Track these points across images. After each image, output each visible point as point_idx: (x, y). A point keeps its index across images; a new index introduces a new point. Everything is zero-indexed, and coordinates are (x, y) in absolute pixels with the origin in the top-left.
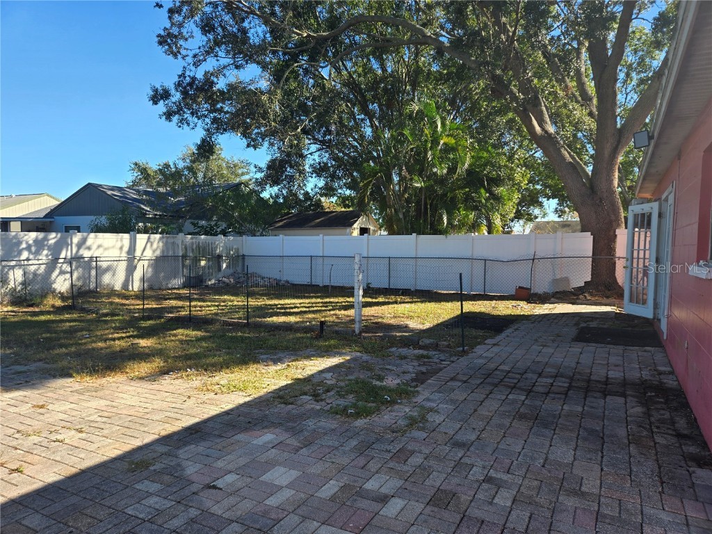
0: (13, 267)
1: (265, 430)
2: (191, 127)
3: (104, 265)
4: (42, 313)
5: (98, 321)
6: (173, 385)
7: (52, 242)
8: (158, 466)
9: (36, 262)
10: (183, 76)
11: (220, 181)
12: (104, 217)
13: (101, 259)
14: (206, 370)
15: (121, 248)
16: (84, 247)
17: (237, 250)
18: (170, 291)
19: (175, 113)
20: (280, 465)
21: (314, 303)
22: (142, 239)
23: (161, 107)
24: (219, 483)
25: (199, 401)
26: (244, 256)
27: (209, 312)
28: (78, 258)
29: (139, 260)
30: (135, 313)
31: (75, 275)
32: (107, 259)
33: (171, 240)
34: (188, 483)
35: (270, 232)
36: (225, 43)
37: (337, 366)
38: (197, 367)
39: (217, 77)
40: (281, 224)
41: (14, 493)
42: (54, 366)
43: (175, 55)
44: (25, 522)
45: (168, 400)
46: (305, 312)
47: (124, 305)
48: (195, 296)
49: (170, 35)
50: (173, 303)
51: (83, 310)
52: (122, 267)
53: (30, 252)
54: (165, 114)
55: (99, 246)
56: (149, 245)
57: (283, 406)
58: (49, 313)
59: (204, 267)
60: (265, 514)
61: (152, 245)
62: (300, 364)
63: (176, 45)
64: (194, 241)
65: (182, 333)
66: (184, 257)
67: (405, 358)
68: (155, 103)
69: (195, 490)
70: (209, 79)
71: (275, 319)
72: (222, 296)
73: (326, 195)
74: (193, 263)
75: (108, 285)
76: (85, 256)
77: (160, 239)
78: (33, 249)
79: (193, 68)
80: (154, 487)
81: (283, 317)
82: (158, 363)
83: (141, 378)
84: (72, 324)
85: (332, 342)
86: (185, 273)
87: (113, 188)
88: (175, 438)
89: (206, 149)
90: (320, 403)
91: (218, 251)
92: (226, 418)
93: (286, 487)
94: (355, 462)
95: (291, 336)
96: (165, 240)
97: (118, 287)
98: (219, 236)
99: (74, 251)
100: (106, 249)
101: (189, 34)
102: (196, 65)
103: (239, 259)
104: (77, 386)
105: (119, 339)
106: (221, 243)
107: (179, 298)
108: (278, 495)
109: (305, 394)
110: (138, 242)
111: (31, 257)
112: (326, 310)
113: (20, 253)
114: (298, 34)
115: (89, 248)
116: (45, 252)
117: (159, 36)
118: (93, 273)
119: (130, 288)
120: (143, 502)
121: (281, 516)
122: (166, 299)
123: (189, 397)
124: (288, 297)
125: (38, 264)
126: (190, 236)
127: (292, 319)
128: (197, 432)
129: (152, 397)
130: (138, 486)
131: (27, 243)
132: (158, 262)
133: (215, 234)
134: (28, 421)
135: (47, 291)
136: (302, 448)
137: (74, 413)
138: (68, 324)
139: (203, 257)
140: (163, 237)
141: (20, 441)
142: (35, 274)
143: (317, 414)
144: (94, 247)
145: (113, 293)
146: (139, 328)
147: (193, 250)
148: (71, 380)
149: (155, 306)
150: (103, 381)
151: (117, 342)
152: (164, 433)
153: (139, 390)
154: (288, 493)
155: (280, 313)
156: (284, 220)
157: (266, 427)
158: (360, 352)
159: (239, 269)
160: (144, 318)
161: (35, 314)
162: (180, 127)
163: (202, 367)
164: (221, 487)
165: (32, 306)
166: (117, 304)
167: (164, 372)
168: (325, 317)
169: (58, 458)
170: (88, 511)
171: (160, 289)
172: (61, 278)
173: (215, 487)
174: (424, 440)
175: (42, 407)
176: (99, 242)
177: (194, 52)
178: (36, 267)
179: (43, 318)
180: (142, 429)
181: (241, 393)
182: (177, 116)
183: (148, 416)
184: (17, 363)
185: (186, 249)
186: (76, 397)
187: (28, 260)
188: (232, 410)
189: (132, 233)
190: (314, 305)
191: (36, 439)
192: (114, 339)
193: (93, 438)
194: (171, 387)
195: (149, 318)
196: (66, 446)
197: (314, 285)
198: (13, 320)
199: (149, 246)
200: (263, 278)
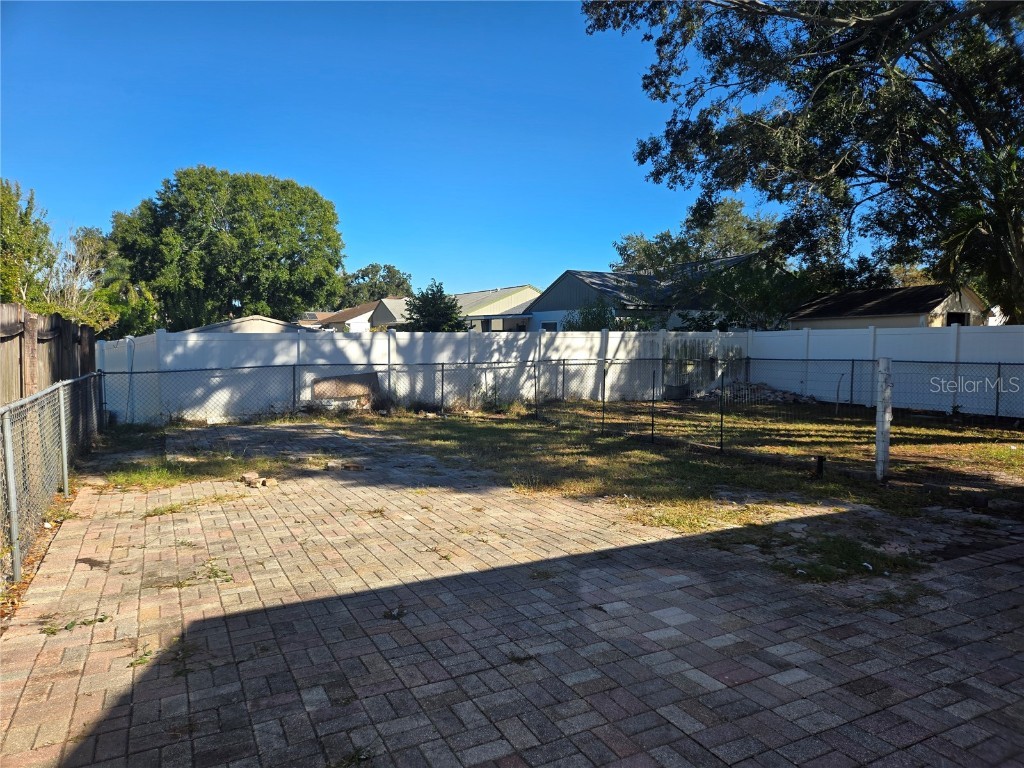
0: (485, 370)
1: (680, 571)
2: (686, 185)
3: (573, 369)
4: (507, 421)
5: (556, 433)
6: (602, 508)
7: (521, 342)
8: (557, 580)
9: (505, 365)
10: (673, 122)
11: (736, 250)
12: (577, 311)
13: (570, 362)
14: (644, 498)
15: (591, 349)
16: (552, 348)
17: (739, 351)
18: (644, 404)
19: (666, 170)
20: (679, 606)
21: (841, 432)
22: (615, 337)
23: (649, 166)
24: (606, 607)
25: (624, 529)
26: (748, 359)
27: (682, 433)
28: (545, 360)
29: (611, 364)
30: (595, 427)
31: (542, 380)
32: (575, 362)
33: (649, 339)
34: (577, 599)
35: (790, 323)
36: (738, 60)
37: (820, 518)
38: (635, 494)
39: (716, 115)
40: (808, 311)
41: (439, 574)
42: (500, 474)
43: (663, 97)
44: (440, 597)
45: (593, 523)
46: (819, 443)
47: (588, 417)
48: (673, 412)
49: (658, 73)
50: (644, 419)
51: (546, 421)
52: (592, 371)
53: (500, 353)
54: (652, 174)
55: (567, 347)
56: (623, 345)
57: (716, 550)
58: (513, 421)
59: (691, 375)
60: (638, 644)
61: (626, 346)
62: (767, 508)
63: (665, 85)
64: (679, 338)
65: (637, 455)
66: (666, 360)
67: (945, 522)
68: (642, 162)
69: (581, 607)
70: (705, 120)
71: (766, 449)
72: (708, 413)
73: (898, 261)
74: (676, 368)
75: (575, 393)
76: (553, 358)
77: (636, 337)
78: (504, 350)
79: (686, 110)
80: (548, 595)
81: (780, 448)
82: (597, 483)
83: (574, 498)
84: (530, 435)
85: (832, 486)
86: (665, 382)
87: (592, 275)
88: (583, 559)
89: (703, 214)
90: (767, 556)
91: (711, 353)
92: (644, 551)
93: (675, 627)
94: (772, 624)
95: (775, 473)
96: (642, 339)
97: (586, 395)
98: (714, 331)
99: (542, 353)
100: (574, 350)
101: (682, 66)
102: (690, 104)
103: (741, 364)
104: (514, 496)
105: (568, 455)
106: (715, 341)
107: (653, 413)
108: (661, 632)
109: (752, 542)
110: (610, 340)
111: (502, 359)
112: (855, 443)
113: (491, 356)
114: (841, 25)
115: (557, 350)
116: (514, 354)
117: (646, 77)
118: (560, 378)
119: (600, 398)
120: (533, 605)
121: (653, 649)
122: (636, 414)
123: (614, 523)
124: (804, 420)
125: (507, 367)
126: (674, 333)
127: (792, 451)
128: (608, 557)
129: (578, 517)
130: (532, 591)
131: (498, 343)
132: (633, 367)
133: (709, 329)
134: (466, 521)
135: (515, 396)
136: (713, 596)
137: (504, 520)
138: (526, 434)
139: (690, 360)
140: (640, 335)
141: (455, 536)
142: (504, 378)
143: (754, 566)
144: (562, 348)
145: (578, 402)
146: (592, 445)
147: (677, 351)
148: (512, 489)
149: (621, 421)
150: (538, 495)
151: (566, 458)
152: (574, 552)
153: (569, 509)
154: (673, 633)
155: (778, 441)
156: (814, 305)
157: (684, 568)
158: (872, 505)
159: (741, 377)
160: (603, 435)
161: (501, 421)
162: (671, 188)
163: (641, 495)
164: (607, 610)
165: (499, 413)
166: (582, 416)
167: (599, 494)
168: (846, 452)
169: (478, 555)
170: (487, 601)
171: (633, 401)
172: (529, 384)
173: (601, 609)
174: (892, 623)
175: (480, 510)
176: (568, 341)
177: (688, 87)
178: (505, 370)
179: (506, 426)
180: (556, 544)
181: (672, 529)
182: (668, 175)
183: (566, 535)
184: (472, 468)
185: (668, 350)
186: (511, 506)
187: (499, 362)
188: (653, 544)
189: (603, 330)
190: (839, 434)
191: (466, 536)
192: (563, 455)
193: (513, 545)
194: (601, 511)
195: (608, 435)
196: (488, 547)
197: (856, 406)
198: (480, 426)
199: (621, 346)
200: (774, 391)
